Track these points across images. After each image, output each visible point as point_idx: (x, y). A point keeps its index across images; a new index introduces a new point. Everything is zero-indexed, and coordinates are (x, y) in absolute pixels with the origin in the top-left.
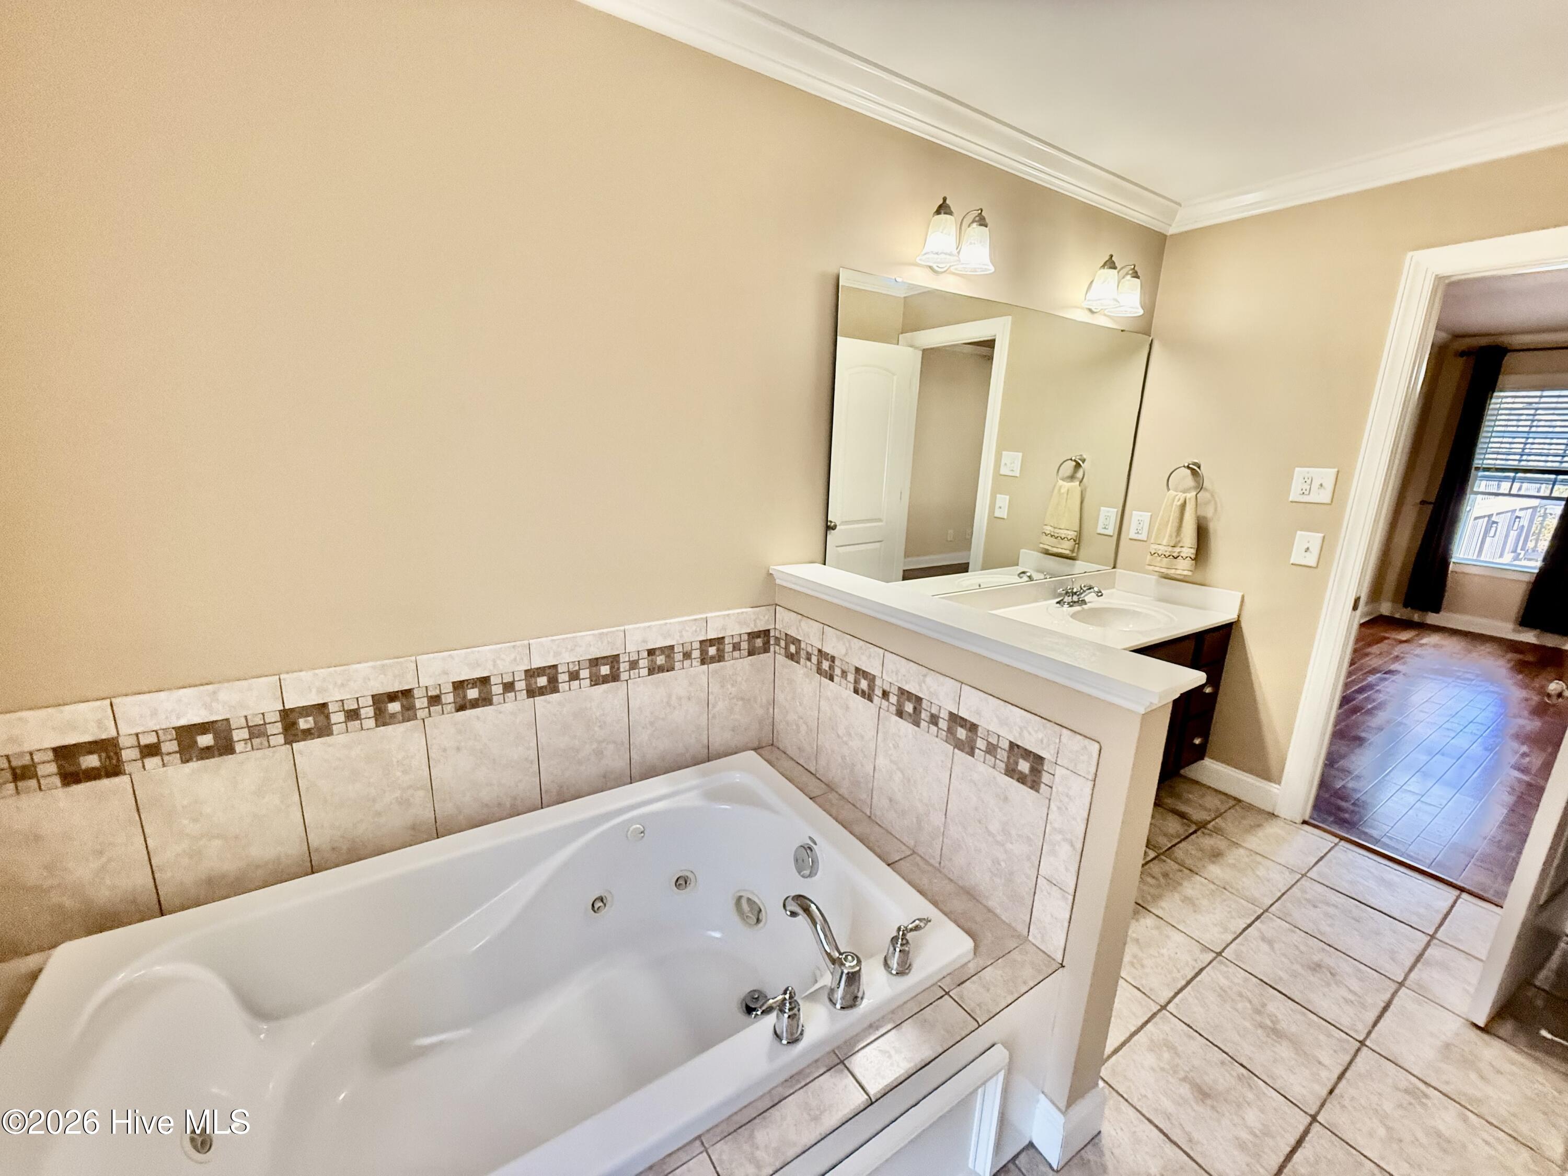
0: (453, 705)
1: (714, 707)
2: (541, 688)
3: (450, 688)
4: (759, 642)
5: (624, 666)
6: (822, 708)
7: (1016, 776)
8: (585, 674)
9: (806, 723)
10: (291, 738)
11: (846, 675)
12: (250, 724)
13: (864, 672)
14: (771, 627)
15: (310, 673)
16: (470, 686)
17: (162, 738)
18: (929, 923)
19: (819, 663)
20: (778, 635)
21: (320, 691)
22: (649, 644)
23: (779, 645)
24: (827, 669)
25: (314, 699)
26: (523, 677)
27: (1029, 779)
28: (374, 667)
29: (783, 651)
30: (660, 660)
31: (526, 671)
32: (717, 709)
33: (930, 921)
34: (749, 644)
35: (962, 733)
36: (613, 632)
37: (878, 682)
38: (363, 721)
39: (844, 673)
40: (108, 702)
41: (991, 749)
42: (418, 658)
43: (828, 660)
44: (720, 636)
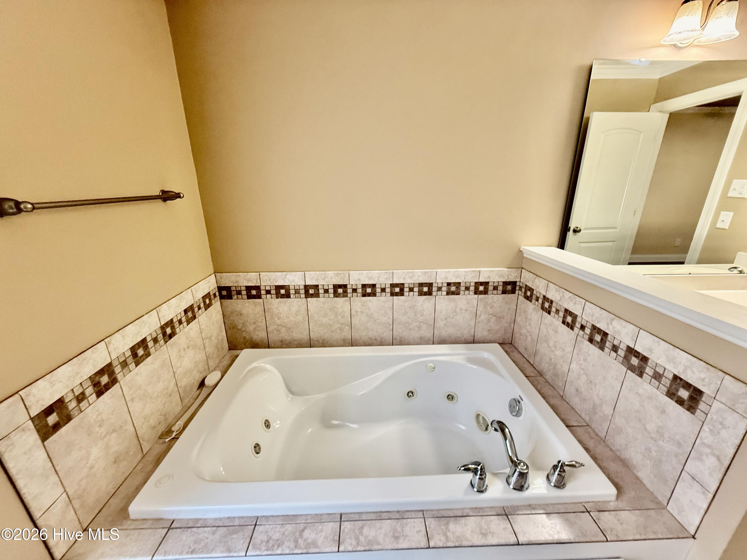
0: (361, 294)
1: (480, 317)
2: (396, 293)
3: (360, 286)
4: (509, 287)
5: (434, 289)
6: (542, 329)
7: (675, 399)
8: (416, 289)
9: (530, 335)
10: (306, 296)
11: (558, 313)
12: (295, 288)
13: (570, 312)
14: (518, 280)
15: (314, 273)
16: (368, 287)
17: (272, 288)
18: (582, 467)
19: (543, 303)
20: (521, 285)
21: (317, 280)
22: (448, 280)
23: (521, 291)
24: (547, 307)
25: (315, 283)
26: (389, 287)
27: (686, 403)
28: (334, 274)
29: (523, 294)
30: (453, 289)
31: (391, 284)
32: (481, 318)
33: (583, 466)
34: (503, 287)
35: (635, 361)
36: (431, 272)
37: (579, 319)
38: (330, 294)
39: (557, 311)
40: (259, 273)
41: (657, 376)
42: (350, 272)
43: (548, 302)
44: (487, 281)
